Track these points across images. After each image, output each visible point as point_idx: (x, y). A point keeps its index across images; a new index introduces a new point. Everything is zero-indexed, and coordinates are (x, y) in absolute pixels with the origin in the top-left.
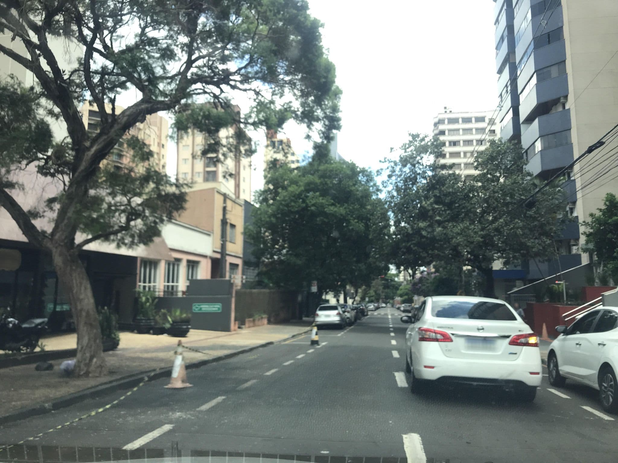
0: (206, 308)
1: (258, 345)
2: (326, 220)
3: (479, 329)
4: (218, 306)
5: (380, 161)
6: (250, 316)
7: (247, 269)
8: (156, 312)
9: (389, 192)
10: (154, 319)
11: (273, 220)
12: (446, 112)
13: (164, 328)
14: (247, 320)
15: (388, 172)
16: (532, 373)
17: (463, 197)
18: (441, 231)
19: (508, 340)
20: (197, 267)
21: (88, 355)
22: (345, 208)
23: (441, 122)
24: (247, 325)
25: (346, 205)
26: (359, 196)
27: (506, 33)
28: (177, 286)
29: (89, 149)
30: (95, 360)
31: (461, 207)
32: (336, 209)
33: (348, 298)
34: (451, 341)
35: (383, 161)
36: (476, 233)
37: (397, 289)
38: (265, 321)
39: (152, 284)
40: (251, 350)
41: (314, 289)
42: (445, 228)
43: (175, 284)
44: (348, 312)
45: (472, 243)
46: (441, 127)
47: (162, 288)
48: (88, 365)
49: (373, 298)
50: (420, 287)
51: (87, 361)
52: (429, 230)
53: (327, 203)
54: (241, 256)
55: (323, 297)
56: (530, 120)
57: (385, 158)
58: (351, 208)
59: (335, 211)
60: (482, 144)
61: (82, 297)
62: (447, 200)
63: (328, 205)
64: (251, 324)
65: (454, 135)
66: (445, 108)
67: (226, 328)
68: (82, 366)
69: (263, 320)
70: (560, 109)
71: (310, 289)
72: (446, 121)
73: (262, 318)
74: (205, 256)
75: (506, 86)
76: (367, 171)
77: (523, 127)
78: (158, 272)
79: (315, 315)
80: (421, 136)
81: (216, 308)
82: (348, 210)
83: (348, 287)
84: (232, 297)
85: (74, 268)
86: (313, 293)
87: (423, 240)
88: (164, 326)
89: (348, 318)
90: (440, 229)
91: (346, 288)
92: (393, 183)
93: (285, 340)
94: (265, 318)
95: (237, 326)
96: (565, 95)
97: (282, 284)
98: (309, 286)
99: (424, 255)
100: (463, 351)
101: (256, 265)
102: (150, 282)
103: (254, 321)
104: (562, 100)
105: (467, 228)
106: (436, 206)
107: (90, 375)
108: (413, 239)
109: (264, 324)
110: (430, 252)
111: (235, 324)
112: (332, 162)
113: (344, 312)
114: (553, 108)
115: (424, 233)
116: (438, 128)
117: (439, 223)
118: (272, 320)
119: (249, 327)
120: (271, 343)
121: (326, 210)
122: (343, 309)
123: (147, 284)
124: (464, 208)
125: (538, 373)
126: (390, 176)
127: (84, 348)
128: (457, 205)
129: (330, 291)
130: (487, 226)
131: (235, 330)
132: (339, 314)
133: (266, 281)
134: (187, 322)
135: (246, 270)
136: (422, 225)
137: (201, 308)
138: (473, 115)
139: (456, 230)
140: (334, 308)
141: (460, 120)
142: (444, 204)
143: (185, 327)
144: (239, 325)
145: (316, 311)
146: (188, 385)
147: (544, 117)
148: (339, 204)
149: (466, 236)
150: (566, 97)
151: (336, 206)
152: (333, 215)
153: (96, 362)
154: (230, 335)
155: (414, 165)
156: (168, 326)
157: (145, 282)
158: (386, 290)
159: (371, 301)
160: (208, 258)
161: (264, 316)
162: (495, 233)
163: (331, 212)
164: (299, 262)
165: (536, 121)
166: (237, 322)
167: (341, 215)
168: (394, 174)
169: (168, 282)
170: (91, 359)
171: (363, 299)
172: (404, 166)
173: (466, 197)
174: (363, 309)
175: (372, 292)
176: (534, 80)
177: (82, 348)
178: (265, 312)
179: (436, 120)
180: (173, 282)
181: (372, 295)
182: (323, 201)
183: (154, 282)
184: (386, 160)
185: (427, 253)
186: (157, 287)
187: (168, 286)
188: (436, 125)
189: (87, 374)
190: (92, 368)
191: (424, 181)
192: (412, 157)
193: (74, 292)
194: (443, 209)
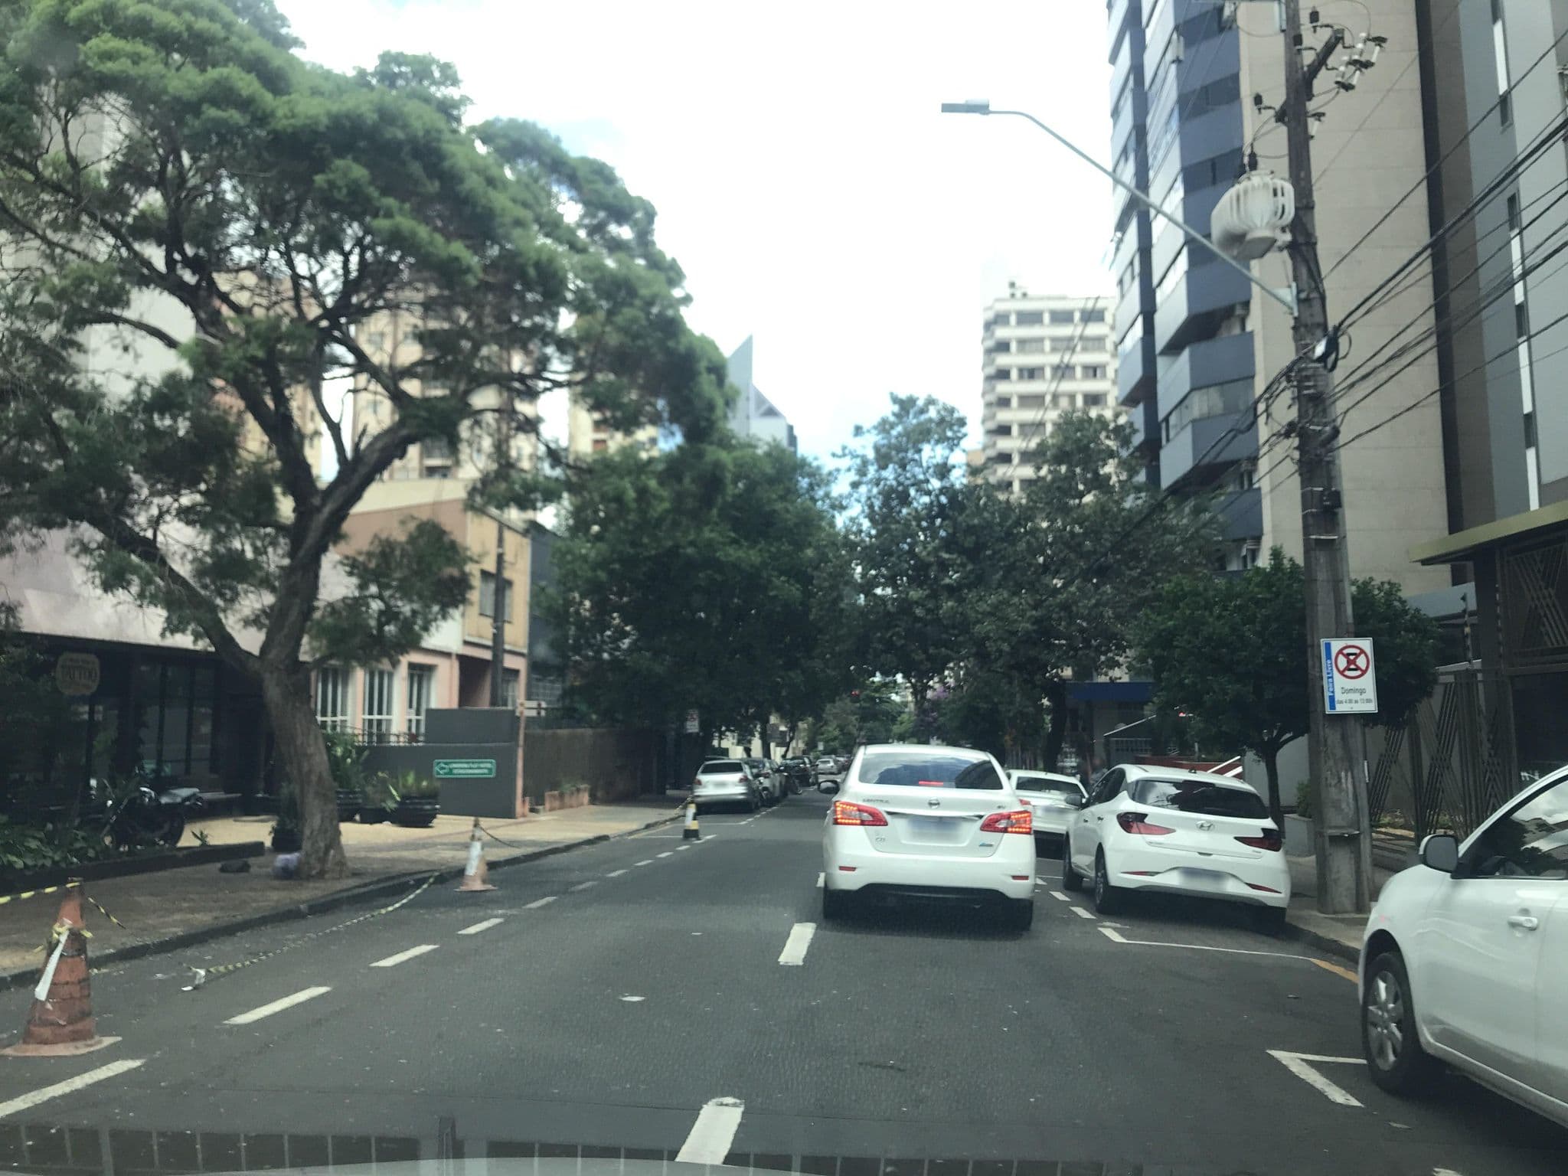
0: (463, 768)
1: (577, 841)
2: (718, 577)
3: (931, 804)
4: (489, 765)
5: (834, 455)
6: (555, 786)
7: (538, 680)
8: (365, 778)
9: (852, 520)
10: (363, 792)
11: (602, 575)
12: (1013, 295)
13: (384, 809)
14: (547, 794)
15: (853, 477)
16: (1015, 877)
17: (1003, 534)
18: (952, 608)
19: (980, 822)
20: (429, 679)
21: (322, 845)
22: (760, 550)
23: (1001, 319)
24: (547, 805)
25: (762, 544)
26: (790, 523)
27: (1132, 144)
28: (389, 721)
29: (319, 510)
30: (332, 852)
31: (998, 556)
32: (741, 554)
33: (772, 745)
34: (885, 824)
35: (840, 452)
36: (1022, 614)
37: (894, 720)
38: (585, 797)
39: (339, 718)
40: (569, 848)
41: (693, 726)
42: (961, 600)
43: (384, 717)
44: (766, 776)
45: (1014, 633)
46: (1001, 333)
47: (359, 725)
48: (323, 860)
49: (836, 744)
50: (935, 720)
51: (321, 854)
52: (930, 605)
53: (721, 539)
54: (525, 651)
55: (715, 743)
56: (1174, 347)
57: (844, 448)
58: (773, 549)
59: (739, 558)
60: (1095, 375)
61: (311, 750)
62: (969, 542)
63: (724, 544)
64: (557, 804)
65: (1032, 352)
66: (1012, 285)
67: (507, 812)
68: (313, 861)
69: (581, 795)
70: (1237, 331)
71: (683, 726)
72: (1013, 319)
73: (578, 790)
74: (447, 655)
75: (1131, 263)
76: (810, 465)
77: (1162, 363)
78: (350, 690)
79: (693, 783)
80: (920, 403)
81: (482, 768)
82: (767, 555)
83: (773, 719)
84: (517, 745)
85: (297, 705)
86: (691, 734)
87: (918, 625)
88: (384, 805)
89: (765, 789)
90: (950, 604)
91: (768, 721)
92: (863, 499)
93: (631, 833)
94: (585, 790)
95: (528, 806)
96: (1244, 299)
97: (620, 717)
98: (683, 720)
99: (919, 656)
100: (904, 842)
101: (560, 671)
102: (334, 714)
103: (562, 796)
104: (1239, 311)
105: (1006, 602)
106: (946, 556)
107: (327, 876)
108: (898, 622)
109: (582, 804)
110: (931, 651)
111: (524, 802)
112: (734, 442)
113: (756, 776)
114: (1224, 325)
115: (919, 612)
116: (993, 334)
117: (952, 591)
118: (599, 794)
119: (552, 809)
120: (605, 838)
121: (718, 554)
122: (755, 771)
123: (329, 719)
124: (1003, 558)
125: (1026, 878)
126: (855, 485)
127: (315, 833)
128: (989, 552)
129: (728, 730)
130: (1046, 600)
131: (524, 816)
132: (744, 780)
133: (583, 707)
134: (432, 796)
135: (534, 683)
136: (915, 594)
137: (451, 770)
138: (1076, 303)
139: (983, 607)
140: (735, 767)
141: (1046, 318)
142: (963, 551)
143: (428, 807)
144: (531, 803)
145: (696, 774)
146: (490, 887)
147: (1203, 347)
148: (746, 539)
149: (1000, 619)
150: (1246, 304)
151: (741, 546)
152: (736, 566)
153: (334, 856)
154: (517, 824)
155: (903, 467)
156: (391, 805)
157: (324, 714)
158: (869, 725)
159: (828, 752)
160: (454, 657)
161: (582, 786)
162: (1062, 614)
163: (730, 559)
164: (659, 669)
165: (1186, 353)
166: (527, 799)
167: (752, 566)
168: (865, 479)
169: (371, 713)
170: (326, 852)
171: (811, 746)
172: (884, 467)
173: (1010, 537)
174: (805, 769)
175: (832, 730)
176: (1183, 262)
177: (312, 833)
178: (583, 779)
179: (990, 315)
180: (380, 712)
181: (831, 736)
182: (713, 535)
183: (344, 713)
184: (847, 451)
185: (925, 652)
186: (349, 724)
187: (371, 721)
188: (989, 326)
189: (321, 875)
190: (329, 865)
191: (926, 499)
192: (899, 449)
193: (299, 742)
194: (959, 561)
